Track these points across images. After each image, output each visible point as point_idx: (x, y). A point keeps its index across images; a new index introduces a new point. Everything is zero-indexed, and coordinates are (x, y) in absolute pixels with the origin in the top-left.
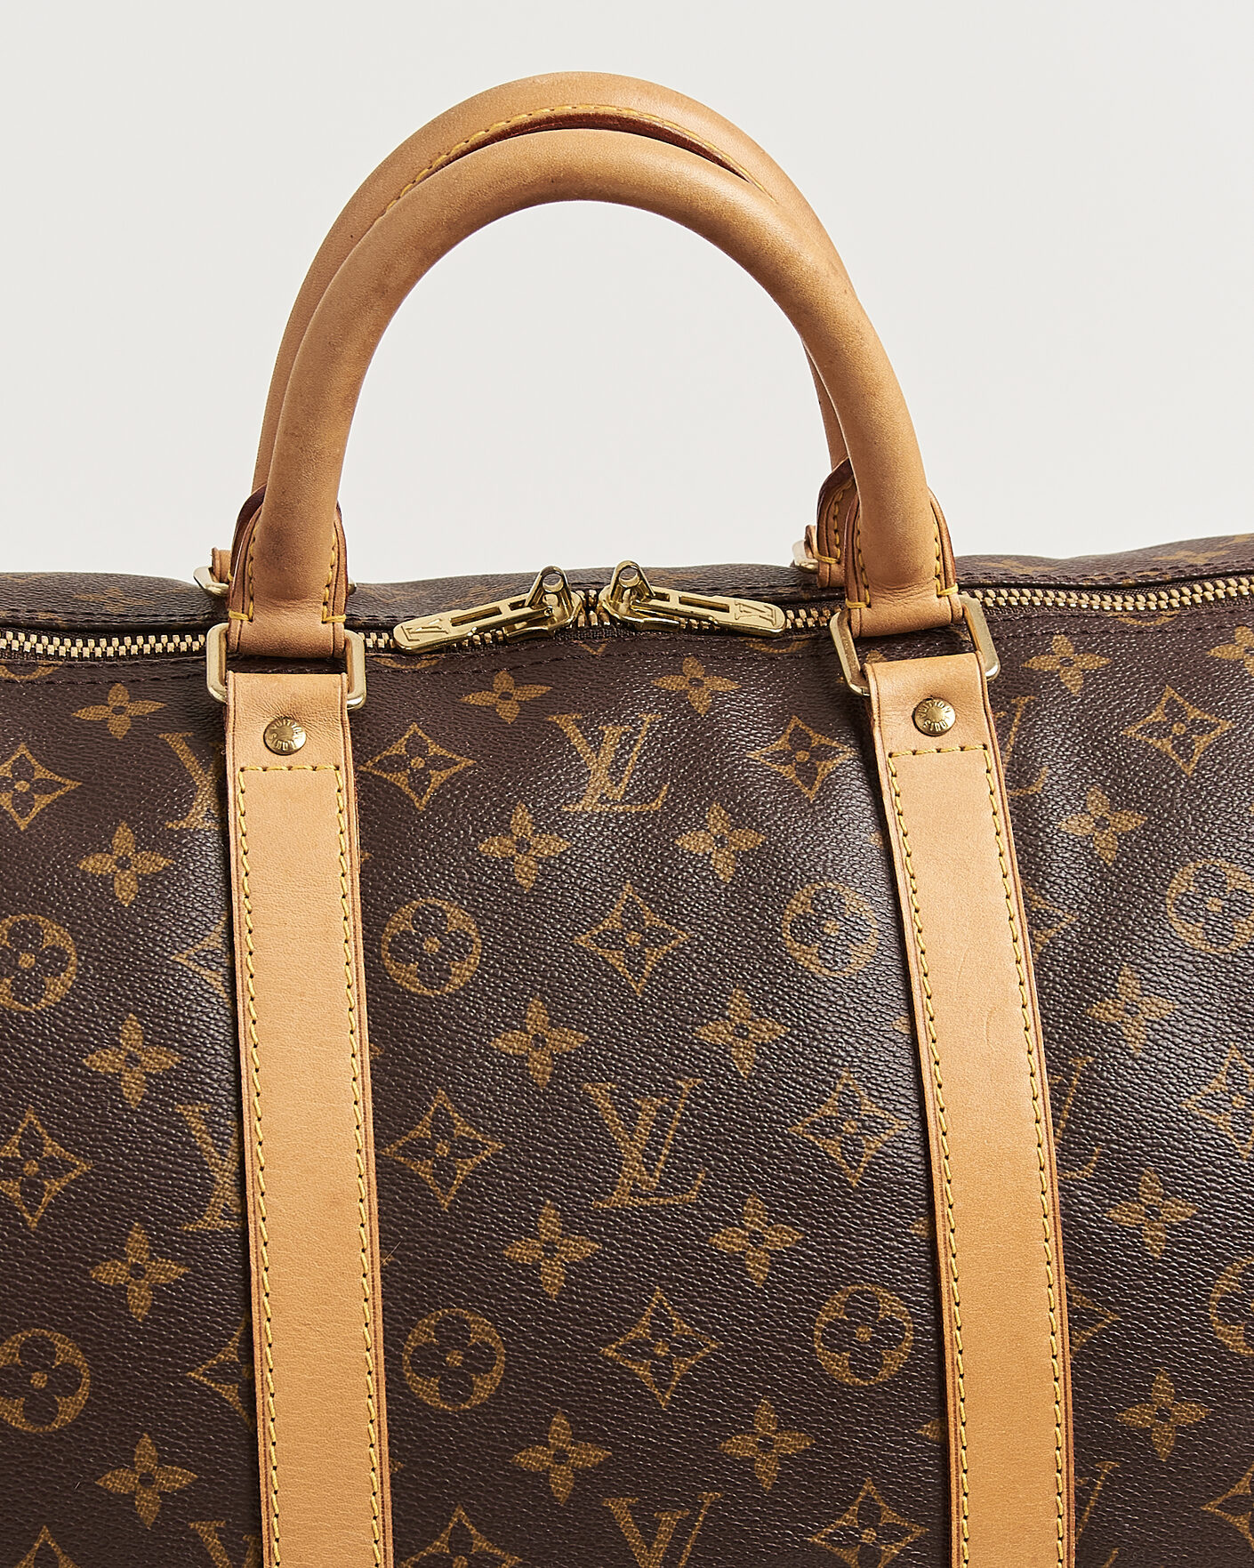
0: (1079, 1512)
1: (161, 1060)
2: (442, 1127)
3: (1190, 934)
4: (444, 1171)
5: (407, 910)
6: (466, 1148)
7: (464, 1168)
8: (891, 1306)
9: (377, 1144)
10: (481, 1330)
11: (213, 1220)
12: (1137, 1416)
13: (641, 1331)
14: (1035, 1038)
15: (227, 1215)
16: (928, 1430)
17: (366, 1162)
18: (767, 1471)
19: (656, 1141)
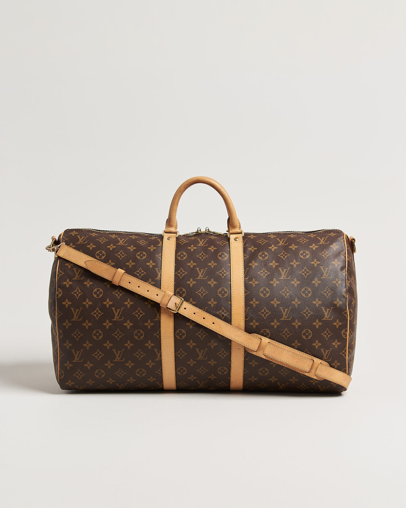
0: (245, 312)
1: (154, 264)
2: (181, 271)
3: (261, 258)
4: (181, 275)
5: (180, 253)
6: (183, 273)
7: (183, 275)
8: (226, 290)
9: (175, 273)
10: (184, 290)
11: (158, 278)
12: (251, 303)
13: (200, 291)
14: (243, 266)
15: (159, 278)
16: (230, 303)
17: (173, 274)
18: (212, 305)
19: (203, 273)
